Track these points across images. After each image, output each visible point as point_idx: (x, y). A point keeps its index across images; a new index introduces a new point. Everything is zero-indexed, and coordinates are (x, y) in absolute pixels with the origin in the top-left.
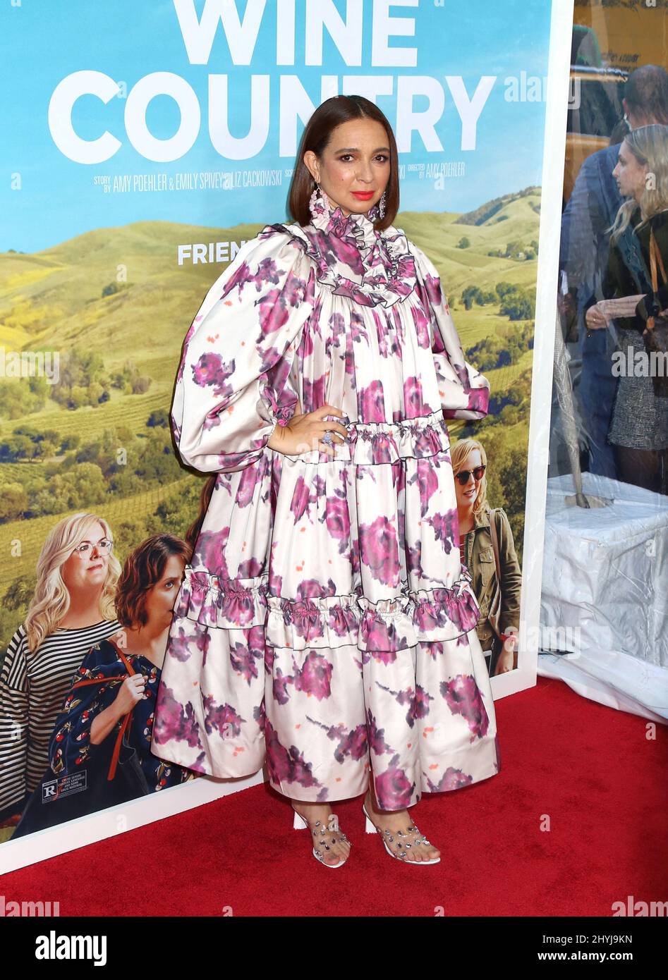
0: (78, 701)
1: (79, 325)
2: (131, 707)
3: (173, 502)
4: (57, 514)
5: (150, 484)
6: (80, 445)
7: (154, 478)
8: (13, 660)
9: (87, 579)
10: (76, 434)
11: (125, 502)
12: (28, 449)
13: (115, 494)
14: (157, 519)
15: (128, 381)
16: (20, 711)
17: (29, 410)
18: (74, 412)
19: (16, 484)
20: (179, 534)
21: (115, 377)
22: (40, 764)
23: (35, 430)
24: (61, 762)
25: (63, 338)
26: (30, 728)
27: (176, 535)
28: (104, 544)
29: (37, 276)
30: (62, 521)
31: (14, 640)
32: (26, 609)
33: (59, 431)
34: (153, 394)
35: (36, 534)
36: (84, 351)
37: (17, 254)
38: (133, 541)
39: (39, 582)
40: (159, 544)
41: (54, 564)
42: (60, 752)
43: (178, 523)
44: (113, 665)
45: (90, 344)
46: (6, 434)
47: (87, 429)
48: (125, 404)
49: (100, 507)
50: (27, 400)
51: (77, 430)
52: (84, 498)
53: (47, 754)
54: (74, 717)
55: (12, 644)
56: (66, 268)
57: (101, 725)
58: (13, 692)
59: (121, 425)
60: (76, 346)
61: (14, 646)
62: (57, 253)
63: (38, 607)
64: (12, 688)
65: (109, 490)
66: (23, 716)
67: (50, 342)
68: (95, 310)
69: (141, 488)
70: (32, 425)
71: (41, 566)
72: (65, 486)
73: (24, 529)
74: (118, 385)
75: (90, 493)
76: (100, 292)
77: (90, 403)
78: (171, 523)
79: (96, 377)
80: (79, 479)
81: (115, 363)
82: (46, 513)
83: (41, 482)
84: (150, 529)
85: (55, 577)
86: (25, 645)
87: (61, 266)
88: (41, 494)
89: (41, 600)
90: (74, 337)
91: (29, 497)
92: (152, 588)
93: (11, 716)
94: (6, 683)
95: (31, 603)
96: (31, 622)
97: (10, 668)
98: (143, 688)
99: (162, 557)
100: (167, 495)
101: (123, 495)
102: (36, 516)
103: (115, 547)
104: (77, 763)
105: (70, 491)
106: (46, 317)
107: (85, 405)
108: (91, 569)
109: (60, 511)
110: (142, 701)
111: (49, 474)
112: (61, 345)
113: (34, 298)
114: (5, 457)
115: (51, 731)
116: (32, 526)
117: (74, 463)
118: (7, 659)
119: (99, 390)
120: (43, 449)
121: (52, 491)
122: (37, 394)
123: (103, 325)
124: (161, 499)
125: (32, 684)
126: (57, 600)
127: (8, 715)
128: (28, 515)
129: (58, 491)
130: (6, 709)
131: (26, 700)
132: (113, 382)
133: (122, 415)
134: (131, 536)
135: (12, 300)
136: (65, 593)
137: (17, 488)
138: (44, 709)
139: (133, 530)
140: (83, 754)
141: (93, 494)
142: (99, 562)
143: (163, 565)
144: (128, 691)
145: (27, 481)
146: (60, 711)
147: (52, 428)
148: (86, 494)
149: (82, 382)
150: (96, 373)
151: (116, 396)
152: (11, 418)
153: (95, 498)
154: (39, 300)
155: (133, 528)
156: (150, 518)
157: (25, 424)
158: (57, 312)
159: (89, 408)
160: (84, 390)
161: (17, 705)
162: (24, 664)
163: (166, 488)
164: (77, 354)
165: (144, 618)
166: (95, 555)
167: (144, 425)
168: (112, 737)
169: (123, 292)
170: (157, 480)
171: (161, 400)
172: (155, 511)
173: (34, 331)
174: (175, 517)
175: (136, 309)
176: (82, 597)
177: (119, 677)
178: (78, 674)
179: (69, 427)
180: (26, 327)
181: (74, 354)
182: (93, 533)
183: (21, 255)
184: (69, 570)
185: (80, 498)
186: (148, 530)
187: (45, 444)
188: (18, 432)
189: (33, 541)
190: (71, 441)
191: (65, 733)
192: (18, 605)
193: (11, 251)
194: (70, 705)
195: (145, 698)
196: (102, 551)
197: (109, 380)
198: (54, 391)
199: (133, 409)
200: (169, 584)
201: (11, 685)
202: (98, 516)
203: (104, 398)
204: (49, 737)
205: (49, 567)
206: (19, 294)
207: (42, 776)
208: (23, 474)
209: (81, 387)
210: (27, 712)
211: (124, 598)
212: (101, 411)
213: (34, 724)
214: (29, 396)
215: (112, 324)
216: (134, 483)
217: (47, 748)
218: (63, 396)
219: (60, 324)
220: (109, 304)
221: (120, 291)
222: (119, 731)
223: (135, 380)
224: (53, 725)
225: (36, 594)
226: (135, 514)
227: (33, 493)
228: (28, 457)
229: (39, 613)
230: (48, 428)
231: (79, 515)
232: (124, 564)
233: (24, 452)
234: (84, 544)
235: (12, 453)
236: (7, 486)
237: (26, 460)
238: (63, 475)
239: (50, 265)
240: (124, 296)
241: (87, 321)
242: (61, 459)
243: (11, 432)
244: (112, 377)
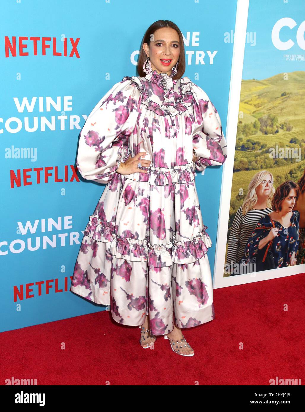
0: (256, 234)
1: (272, 106)
2: (273, 239)
3: (295, 170)
4: (257, 170)
5: (288, 163)
6: (267, 147)
7: (290, 161)
8: (237, 217)
9: (264, 193)
10: (266, 143)
11: (279, 168)
12: (250, 147)
13: (276, 165)
14: (289, 175)
15: (285, 126)
16: (237, 234)
17: (252, 134)
18: (266, 136)
19: (245, 158)
20: (296, 181)
21: (281, 125)
22: (241, 253)
23: (253, 141)
24: (248, 253)
25: (266, 110)
26: (240, 241)
27: (295, 181)
28: (270, 182)
29: (260, 88)
30: (258, 172)
31: (238, 210)
32: (243, 201)
33: (261, 142)
34: (293, 132)
35: (249, 176)
36: (273, 115)
37: (255, 80)
38: (280, 182)
39: (248, 192)
40: (288, 184)
41: (254, 187)
42: (248, 250)
43: (296, 177)
44: (268, 223)
45: (274, 113)
46: (244, 141)
47: (270, 142)
48: (283, 134)
49: (271, 169)
50: (252, 130)
51: (267, 142)
52: (266, 165)
53: (244, 250)
54: (254, 239)
55: (238, 212)
56: (270, 86)
57: (262, 243)
58: (236, 228)
59: (281, 142)
60: (270, 113)
61: (238, 213)
62: (268, 80)
63: (247, 201)
64: (236, 227)
65: (274, 164)
66: (238, 236)
67: (262, 111)
68: (278, 101)
69: (285, 164)
70: (253, 139)
71: (250, 187)
72: (260, 161)
73: (246, 174)
74: (282, 128)
75: (268, 164)
76: (280, 95)
77: (272, 133)
78: (293, 177)
79: (275, 124)
80: (265, 159)
81: (282, 120)
82: (253, 169)
83: (253, 159)
84: (286, 179)
85: (254, 191)
86: (241, 213)
87: (269, 85)
88: (252, 163)
89: (248, 198)
90: (270, 110)
91: (249, 163)
92: (284, 199)
93: (235, 236)
94: (234, 225)
95: (245, 199)
96: (244, 205)
97: (236, 220)
98: (277, 233)
99: (289, 189)
100: (293, 167)
101: (279, 166)
102: (250, 170)
103: (274, 183)
104: (253, 254)
105: (262, 162)
106: (262, 102)
107: (270, 134)
108: (265, 190)
109: (258, 169)
110: (276, 237)
111: (256, 156)
112: (265, 112)
113: (259, 95)
114: (243, 149)
115: (246, 243)
116: (248, 173)
117: (264, 153)
118: (235, 217)
119: (275, 129)
120: (255, 148)
121: (256, 162)
122: (256, 129)
123: (280, 106)
124: (291, 169)
125: (242, 226)
126: (253, 199)
127: (234, 235)
128: (248, 169)
129: (258, 162)
130: (233, 233)
131: (240, 231)
132: (280, 127)
133: (282, 138)
134: (279, 180)
135: (251, 96)
136: (256, 197)
137: (245, 160)
138: (245, 235)
139: (280, 178)
140: (255, 252)
141: (269, 165)
142: (268, 188)
143: (289, 191)
144: (272, 233)
145: (249, 158)
146: (250, 236)
147: (259, 141)
148: (267, 164)
149: (270, 125)
150: (275, 123)
151: (281, 131)
152: (246, 136)
153: (270, 166)
154: (260, 96)
155: (281, 178)
156: (287, 175)
157: (250, 138)
158: (266, 101)
159: (272, 135)
160: (271, 128)
161: (237, 232)
162: (240, 219)
163: (293, 165)
164: (270, 116)
165: (280, 209)
166: (267, 185)
167: (289, 142)
168: (265, 247)
169: (288, 95)
170: (290, 162)
171: (295, 134)
172: (288, 172)
173: (257, 107)
174: (295, 175)
175: (291, 102)
176: (261, 199)
177: (270, 228)
178: (257, 225)
179: (264, 141)
180: (255, 105)
181: (269, 116)
182: (268, 178)
183: (257, 81)
184: (258, 189)
185: (265, 165)
186: (285, 179)
187: (256, 146)
188: (248, 141)
189: (248, 178)
190: (264, 146)
191: (251, 244)
192: (241, 199)
193: (254, 79)
194: (253, 235)
195: (278, 236)
196: (270, 184)
197: (279, 126)
198: (261, 128)
199: (286, 136)
200: (290, 198)
201: (236, 225)
202: (269, 172)
203: (277, 132)
204: (245, 244)
205: (252, 188)
206: (254, 94)
207: (242, 257)
208: (248, 155)
209: (270, 127)
210: (239, 235)
211: (275, 201)
212: (275, 136)
213: (241, 239)
214: (253, 129)
215: (283, 106)
216: (283, 162)
217: (245, 248)
218: (263, 130)
219: (266, 105)
220: (283, 99)
221: (287, 95)
222: (268, 246)
223: (288, 126)
224: (247, 240)
225: (247, 196)
226: (282, 173)
227: (250, 162)
228: (250, 150)
229: (247, 203)
230: (257, 141)
231: (264, 171)
232: (276, 189)
233: (249, 148)
234: (264, 181)
235: (245, 148)
236: (242, 159)
237: (249, 151)
238: (260, 157)
239: (265, 85)
240: (288, 97)
241: (275, 105)
242: (260, 151)
243: (246, 140)
244: (280, 125)
